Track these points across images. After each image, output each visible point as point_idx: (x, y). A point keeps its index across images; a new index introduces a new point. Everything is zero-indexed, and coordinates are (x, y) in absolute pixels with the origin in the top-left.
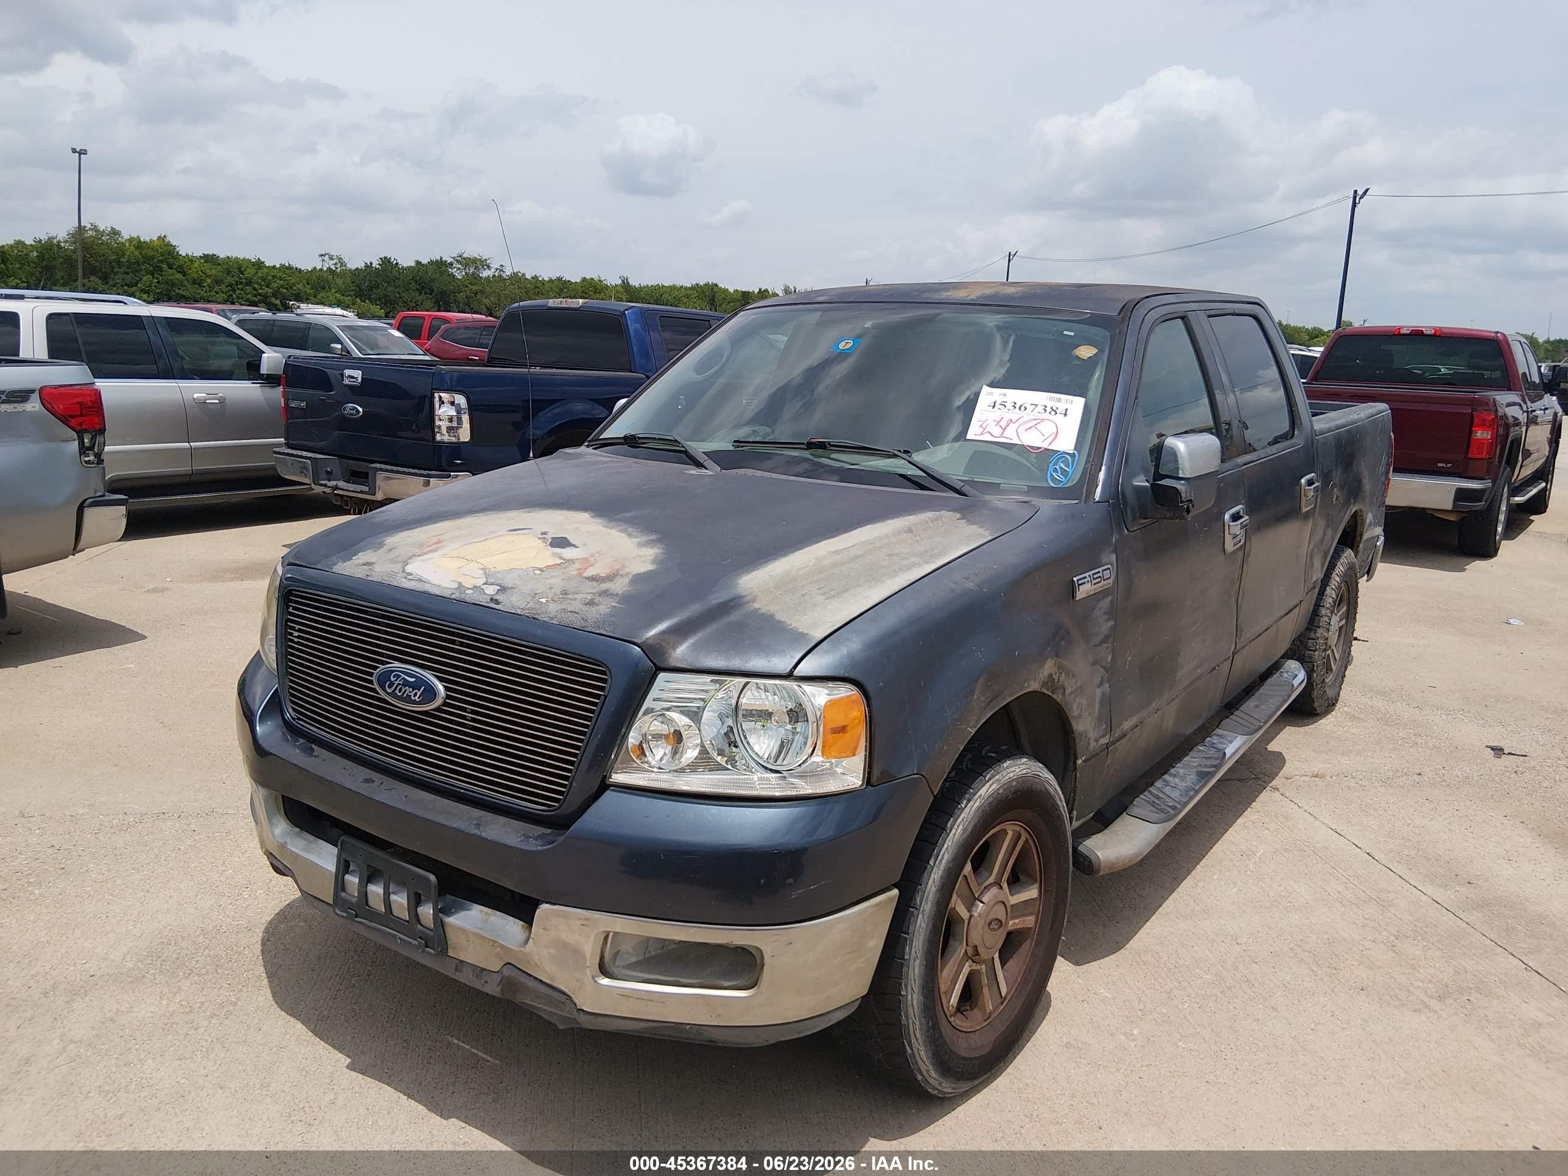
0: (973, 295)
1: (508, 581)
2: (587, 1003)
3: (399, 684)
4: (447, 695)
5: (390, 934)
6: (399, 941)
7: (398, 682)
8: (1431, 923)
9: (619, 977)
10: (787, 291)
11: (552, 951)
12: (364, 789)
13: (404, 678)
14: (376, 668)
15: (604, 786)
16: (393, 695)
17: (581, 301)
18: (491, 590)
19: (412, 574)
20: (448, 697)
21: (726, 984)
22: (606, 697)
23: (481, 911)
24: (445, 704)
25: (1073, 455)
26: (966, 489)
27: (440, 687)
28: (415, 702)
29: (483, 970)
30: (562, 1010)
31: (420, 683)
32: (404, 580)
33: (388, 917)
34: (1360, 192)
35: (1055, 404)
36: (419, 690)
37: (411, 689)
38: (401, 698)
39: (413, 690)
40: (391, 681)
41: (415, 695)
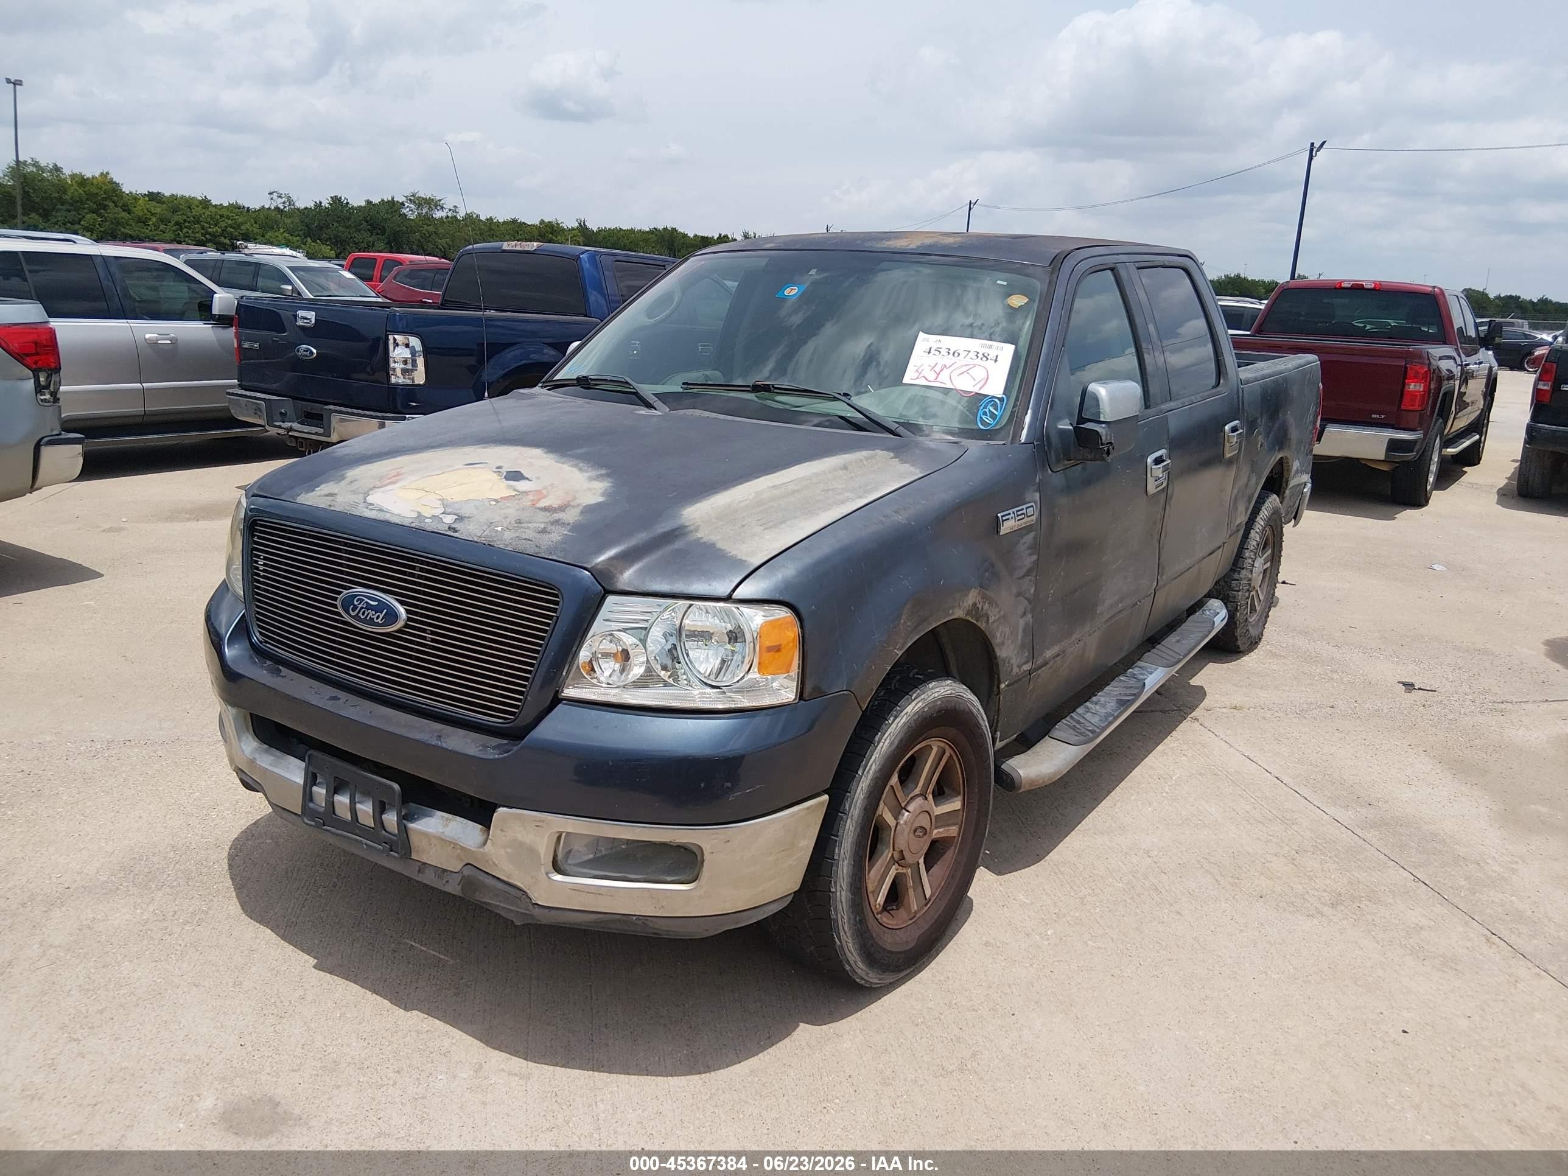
0: (913, 244)
1: (465, 511)
2: (541, 896)
3: (362, 608)
4: (408, 617)
5: (356, 840)
6: (365, 846)
7: (360, 606)
8: (1331, 840)
9: (572, 874)
10: (746, 236)
11: (509, 850)
12: (329, 706)
13: (366, 602)
14: (339, 593)
15: (557, 700)
16: (357, 617)
17: (535, 244)
18: (449, 519)
19: (373, 505)
20: (409, 619)
21: (669, 879)
22: (558, 617)
23: (443, 817)
24: (406, 626)
25: (1001, 400)
26: (901, 430)
27: (402, 610)
28: (378, 625)
29: (444, 871)
30: (518, 907)
31: (382, 606)
32: (365, 510)
33: (354, 824)
34: (1317, 145)
35: (986, 351)
36: (381, 613)
37: (374, 613)
38: (364, 621)
39: (376, 613)
40: (354, 605)
41: (378, 618)
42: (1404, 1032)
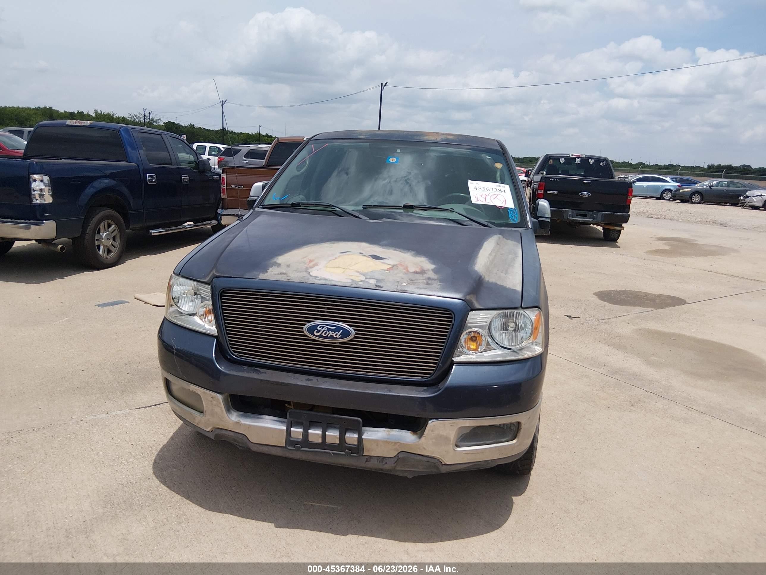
2: (448, 461)
3: (324, 331)
4: (356, 333)
5: (325, 452)
6: (332, 454)
7: (322, 330)
11: (434, 440)
12: (309, 384)
13: (327, 328)
14: (304, 325)
15: (452, 363)
16: (321, 336)
17: (89, 122)
18: (373, 282)
19: (318, 277)
20: (356, 334)
22: (453, 325)
23: (384, 431)
24: (355, 337)
25: (515, 209)
26: (490, 225)
27: (351, 329)
28: (337, 338)
29: (384, 458)
31: (338, 329)
33: (324, 444)
34: (384, 84)
35: (500, 188)
36: (339, 332)
37: (333, 332)
38: (327, 337)
39: (335, 333)
40: (318, 330)
41: (337, 334)
42: (698, 448)
